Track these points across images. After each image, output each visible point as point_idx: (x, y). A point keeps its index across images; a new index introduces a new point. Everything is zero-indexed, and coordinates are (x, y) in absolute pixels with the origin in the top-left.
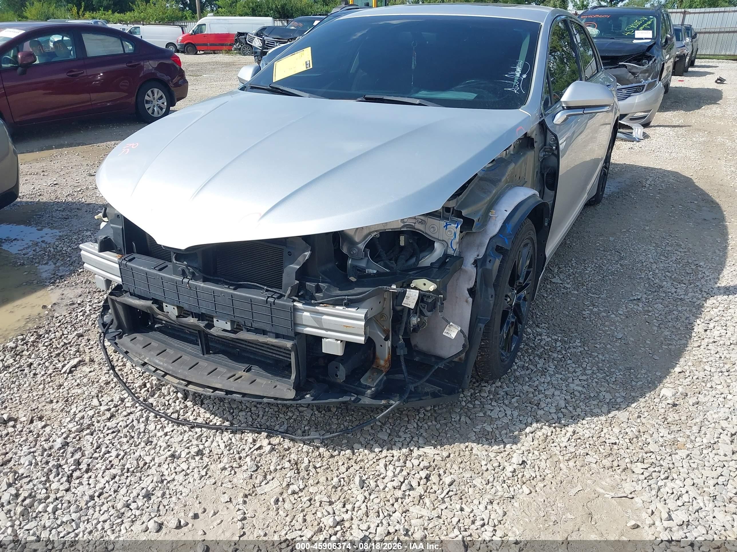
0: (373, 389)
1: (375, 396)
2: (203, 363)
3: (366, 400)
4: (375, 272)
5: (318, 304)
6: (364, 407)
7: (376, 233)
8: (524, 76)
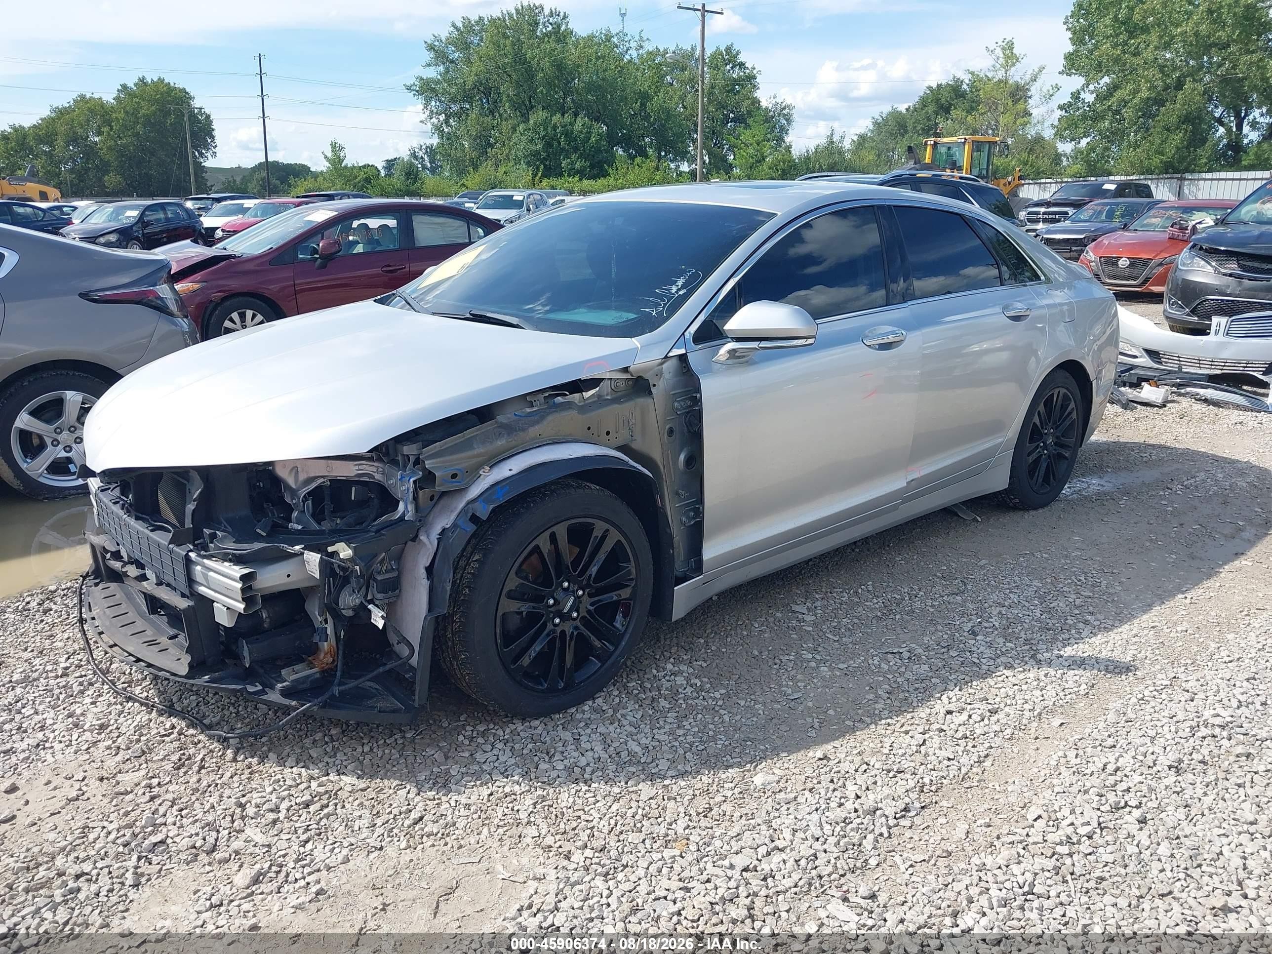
0: (287, 683)
1: (285, 693)
2: (140, 625)
3: (274, 696)
4: (300, 527)
5: (209, 557)
6: (269, 704)
7: (322, 480)
8: (681, 293)
